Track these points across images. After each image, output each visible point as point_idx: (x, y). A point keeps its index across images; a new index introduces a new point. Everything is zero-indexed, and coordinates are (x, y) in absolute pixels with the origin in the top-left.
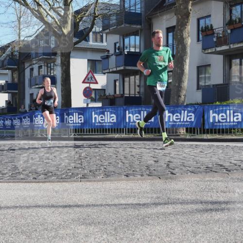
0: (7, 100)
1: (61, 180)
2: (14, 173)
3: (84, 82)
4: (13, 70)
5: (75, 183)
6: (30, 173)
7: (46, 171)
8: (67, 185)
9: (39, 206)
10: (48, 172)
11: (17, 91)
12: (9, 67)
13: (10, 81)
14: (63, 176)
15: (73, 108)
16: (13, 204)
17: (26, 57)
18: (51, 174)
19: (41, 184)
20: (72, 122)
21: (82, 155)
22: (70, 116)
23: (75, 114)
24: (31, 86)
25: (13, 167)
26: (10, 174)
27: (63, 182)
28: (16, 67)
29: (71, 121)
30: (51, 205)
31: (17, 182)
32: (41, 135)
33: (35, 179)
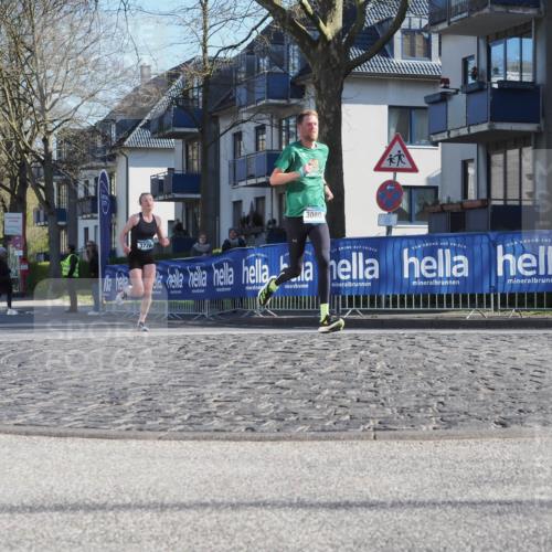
0: (173, 218)
1: (323, 434)
2: (194, 413)
3: (378, 168)
4: (188, 140)
5: (360, 442)
6: (237, 414)
7: (282, 408)
8: (338, 448)
9: (265, 504)
10: (287, 412)
11: (198, 196)
12: (177, 130)
13: (179, 169)
14: (327, 424)
15: (351, 240)
16: (196, 498)
17: (223, 102)
18: (293, 418)
19: (268, 444)
20: (348, 277)
21: (378, 367)
22: (342, 262)
23: (354, 254)
24: (234, 181)
25: (192, 398)
26: (186, 417)
27: (327, 438)
28: (196, 130)
29: (345, 274)
30: (295, 501)
31: (205, 439)
32: (265, 313)
33: (253, 430)
